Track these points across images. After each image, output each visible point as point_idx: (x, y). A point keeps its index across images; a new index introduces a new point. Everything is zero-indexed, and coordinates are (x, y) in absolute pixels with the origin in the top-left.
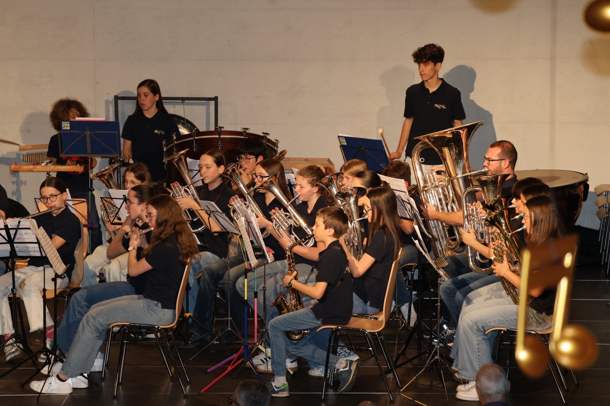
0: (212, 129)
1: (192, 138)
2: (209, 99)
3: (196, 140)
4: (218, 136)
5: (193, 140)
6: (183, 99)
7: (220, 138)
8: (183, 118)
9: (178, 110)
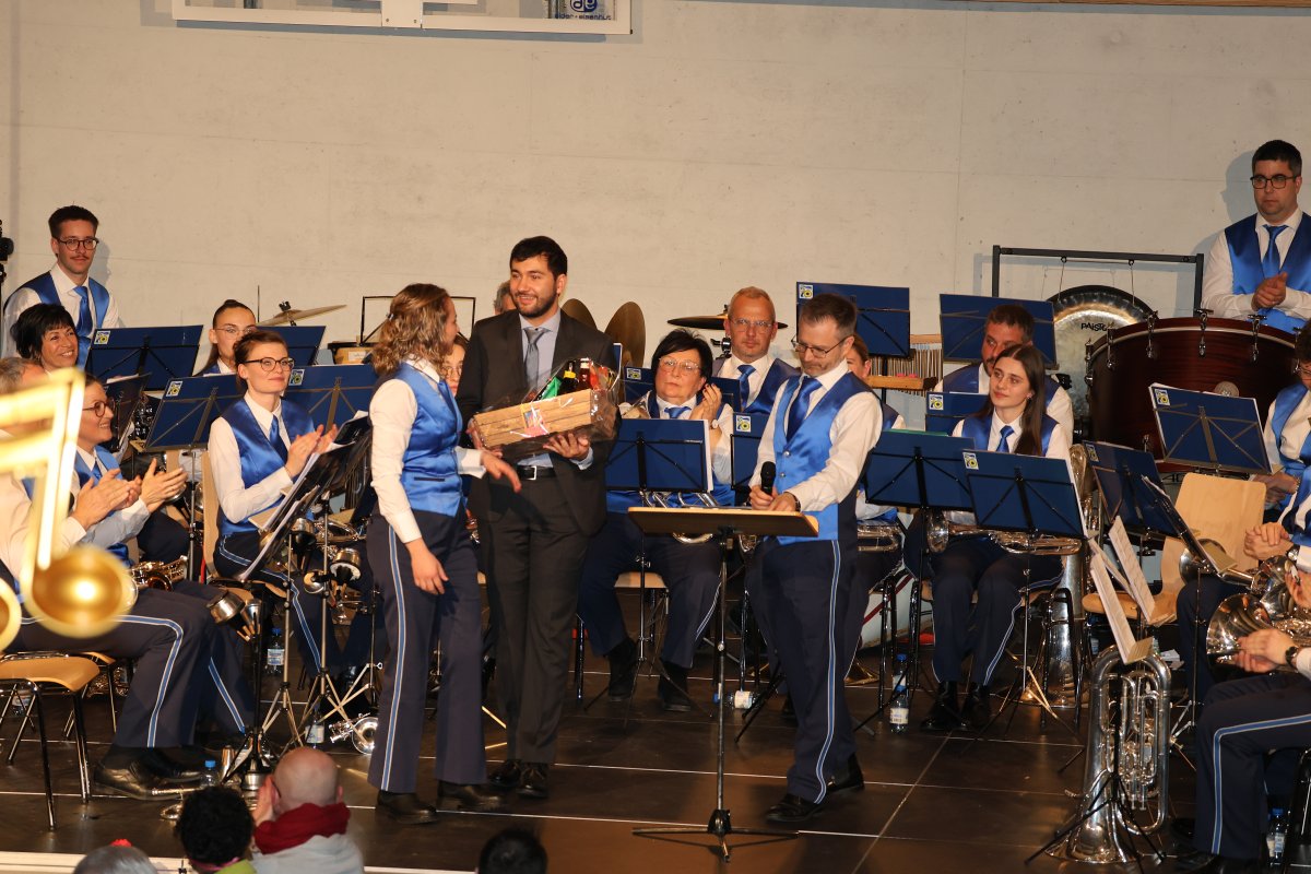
1: (1146, 332)
2: (1186, 259)
3: (1155, 337)
4: (1199, 329)
5: (1145, 337)
6: (1132, 258)
7: (1203, 333)
8: (1129, 297)
9: (1119, 278)
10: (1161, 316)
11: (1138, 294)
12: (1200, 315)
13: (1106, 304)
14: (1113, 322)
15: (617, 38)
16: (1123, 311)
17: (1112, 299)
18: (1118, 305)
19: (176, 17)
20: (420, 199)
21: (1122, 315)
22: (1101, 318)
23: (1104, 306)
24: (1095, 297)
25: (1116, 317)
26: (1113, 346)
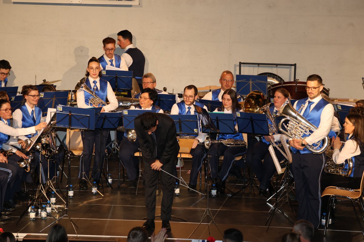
1: (281, 85)
2: (292, 65)
4: (295, 85)
6: (277, 65)
8: (276, 75)
9: (274, 71)
12: (295, 81)
14: (272, 83)
15: (136, 6)
17: (272, 76)
18: (274, 78)
19: (13, 1)
21: (275, 81)
22: (269, 82)
23: (270, 78)
26: (272, 89)
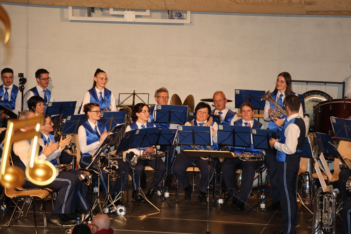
0: (341, 98)
1: (329, 103)
2: (340, 83)
3: (332, 104)
4: (344, 102)
5: (329, 104)
6: (325, 83)
7: (345, 103)
8: (325, 93)
9: (322, 88)
10: (333, 98)
11: (327, 93)
12: (344, 98)
13: (319, 95)
14: (321, 100)
15: (187, 24)
16: (323, 97)
17: (320, 94)
18: (322, 95)
19: (70, 19)
20: (134, 67)
21: (323, 98)
22: (317, 99)
23: (318, 96)
24: (315, 93)
25: (321, 99)
26: (320, 106)
